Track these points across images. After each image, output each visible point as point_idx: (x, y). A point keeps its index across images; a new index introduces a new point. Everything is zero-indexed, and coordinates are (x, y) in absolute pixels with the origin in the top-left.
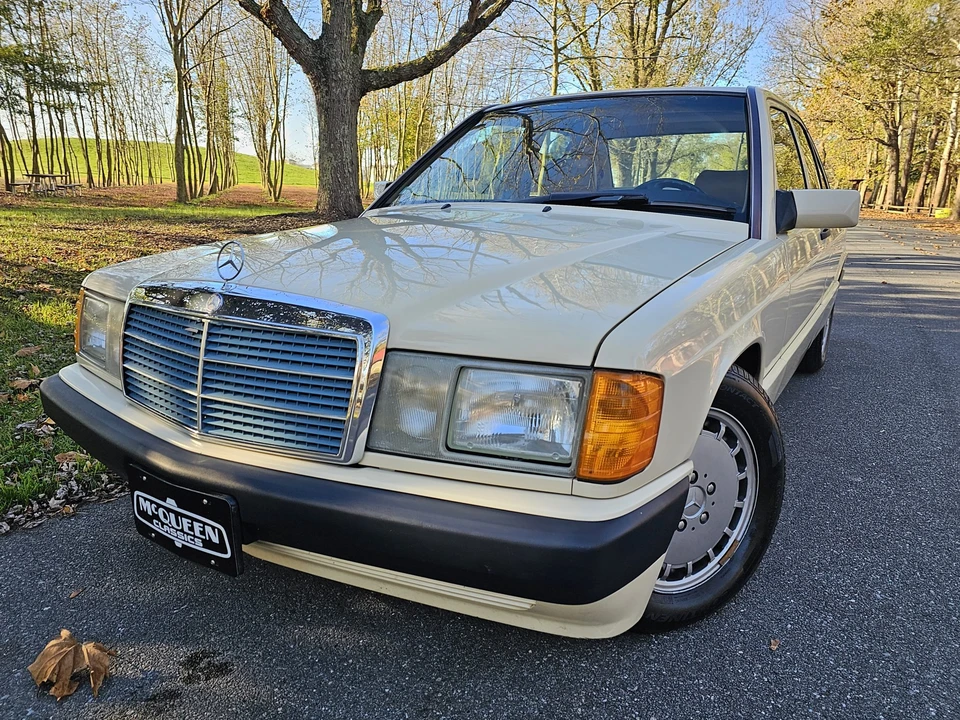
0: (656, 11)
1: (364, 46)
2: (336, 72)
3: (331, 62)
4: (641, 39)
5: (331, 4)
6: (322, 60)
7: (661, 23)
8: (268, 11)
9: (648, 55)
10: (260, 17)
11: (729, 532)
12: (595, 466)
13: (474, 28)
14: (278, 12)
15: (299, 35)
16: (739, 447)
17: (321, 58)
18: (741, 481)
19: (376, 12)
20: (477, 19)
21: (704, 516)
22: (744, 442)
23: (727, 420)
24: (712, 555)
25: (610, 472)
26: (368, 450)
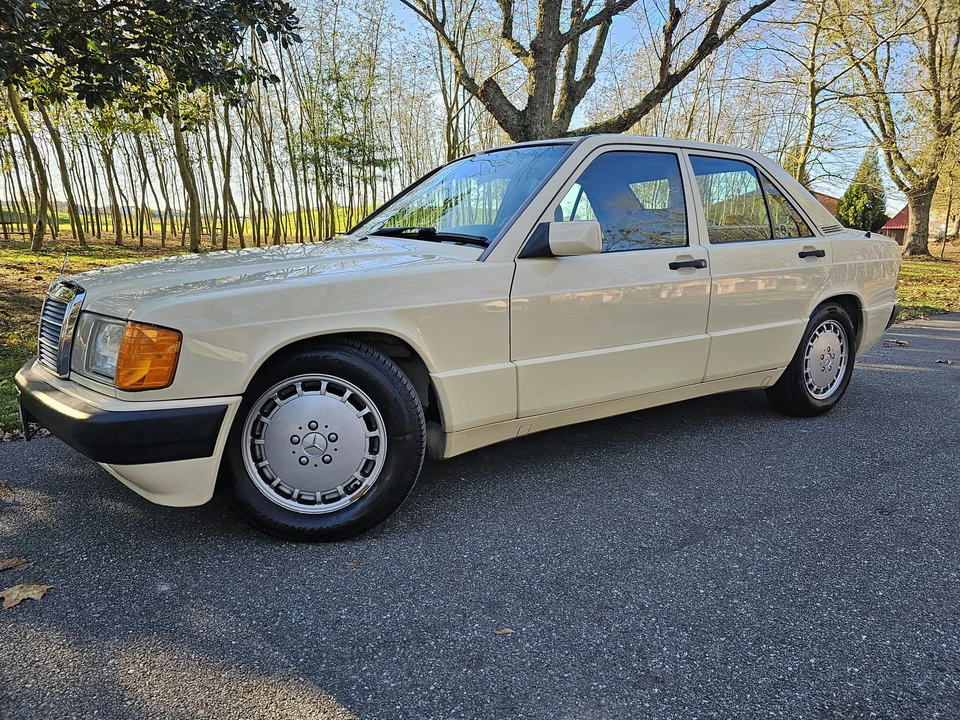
1: (571, 112)
2: (536, 136)
3: (532, 129)
4: (945, 69)
5: (535, 78)
6: (525, 127)
8: (482, 91)
10: (477, 96)
11: (360, 477)
12: (121, 380)
13: (666, 84)
14: (491, 91)
15: (507, 108)
16: (366, 411)
17: (524, 126)
18: (371, 438)
19: (589, 80)
20: (669, 76)
21: (327, 458)
22: (371, 407)
23: (351, 389)
24: (342, 492)
25: (127, 384)
26: (71, 370)
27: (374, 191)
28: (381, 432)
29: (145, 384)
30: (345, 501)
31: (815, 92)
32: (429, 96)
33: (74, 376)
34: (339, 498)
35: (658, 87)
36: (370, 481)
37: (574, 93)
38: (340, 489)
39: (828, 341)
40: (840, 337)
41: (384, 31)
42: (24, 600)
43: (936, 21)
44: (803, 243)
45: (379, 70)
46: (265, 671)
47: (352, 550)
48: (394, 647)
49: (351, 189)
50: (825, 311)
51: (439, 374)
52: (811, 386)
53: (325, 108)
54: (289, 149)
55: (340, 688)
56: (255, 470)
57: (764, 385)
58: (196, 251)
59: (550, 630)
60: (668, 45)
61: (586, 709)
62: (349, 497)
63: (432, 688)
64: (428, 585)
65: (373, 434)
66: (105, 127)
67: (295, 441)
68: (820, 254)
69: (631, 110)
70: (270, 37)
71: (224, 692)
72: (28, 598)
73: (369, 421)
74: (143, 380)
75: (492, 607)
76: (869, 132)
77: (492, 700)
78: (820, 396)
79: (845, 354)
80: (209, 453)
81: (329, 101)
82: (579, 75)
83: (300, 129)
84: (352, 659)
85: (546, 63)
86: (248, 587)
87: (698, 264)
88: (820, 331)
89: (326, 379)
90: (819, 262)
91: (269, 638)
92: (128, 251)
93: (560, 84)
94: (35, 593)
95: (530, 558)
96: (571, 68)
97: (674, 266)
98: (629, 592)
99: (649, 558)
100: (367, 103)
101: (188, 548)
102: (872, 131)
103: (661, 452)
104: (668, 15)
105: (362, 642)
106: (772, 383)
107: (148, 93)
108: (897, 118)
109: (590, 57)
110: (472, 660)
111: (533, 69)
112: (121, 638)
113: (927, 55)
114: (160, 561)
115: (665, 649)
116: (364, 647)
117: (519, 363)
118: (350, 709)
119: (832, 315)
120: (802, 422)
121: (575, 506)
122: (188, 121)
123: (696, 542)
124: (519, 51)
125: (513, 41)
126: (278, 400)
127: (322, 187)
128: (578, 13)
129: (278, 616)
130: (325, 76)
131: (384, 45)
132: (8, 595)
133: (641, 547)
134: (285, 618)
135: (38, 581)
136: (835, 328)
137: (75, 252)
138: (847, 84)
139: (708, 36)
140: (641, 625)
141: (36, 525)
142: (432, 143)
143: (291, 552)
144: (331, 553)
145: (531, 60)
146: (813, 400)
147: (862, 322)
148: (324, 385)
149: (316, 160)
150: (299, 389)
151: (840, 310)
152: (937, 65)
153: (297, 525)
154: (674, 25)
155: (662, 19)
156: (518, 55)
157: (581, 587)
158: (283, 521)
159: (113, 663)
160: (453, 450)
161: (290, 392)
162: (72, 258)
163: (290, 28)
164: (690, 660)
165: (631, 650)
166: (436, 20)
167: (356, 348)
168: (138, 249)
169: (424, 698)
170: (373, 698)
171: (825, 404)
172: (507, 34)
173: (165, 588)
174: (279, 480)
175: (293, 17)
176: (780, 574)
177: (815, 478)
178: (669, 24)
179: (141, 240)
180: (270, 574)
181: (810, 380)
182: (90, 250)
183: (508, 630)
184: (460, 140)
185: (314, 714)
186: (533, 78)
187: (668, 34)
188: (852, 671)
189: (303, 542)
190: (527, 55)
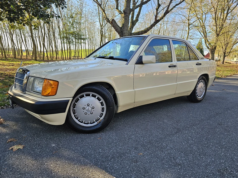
0: (224, 13)
1: (133, 28)
2: (124, 34)
3: (124, 32)
4: (218, 21)
7: (225, 16)
8: (111, 22)
9: (221, 24)
10: (110, 23)
11: (99, 117)
12: (43, 93)
13: (156, 22)
14: (113, 22)
15: (117, 26)
16: (101, 101)
17: (121, 31)
18: (102, 108)
19: (137, 20)
20: (157, 20)
21: (91, 113)
22: (102, 100)
23: (98, 96)
24: (95, 121)
25: (45, 95)
26: (26, 91)
27: (81, 46)
28: (105, 106)
29: (49, 95)
30: (96, 123)
31: (189, 25)
32: (95, 22)
33: (27, 92)
34: (94, 122)
35: (154, 23)
36: (102, 118)
37: (134, 23)
38: (95, 120)
39: (201, 85)
40: (204, 84)
41: (84, 6)
42: (18, 149)
43: (216, 9)
44: (196, 62)
45: (83, 16)
46: (85, 165)
47: (98, 135)
48: (115, 158)
49: (76, 45)
50: (201, 78)
51: (117, 92)
52: (197, 95)
53: (69, 24)
54: (60, 35)
55: (105, 168)
56: (74, 116)
57: (187, 95)
58: (36, 60)
59: (151, 154)
60: (157, 13)
61: (165, 172)
62: (97, 122)
63: (127, 168)
64: (119, 143)
65: (103, 107)
66: (13, 28)
67: (84, 109)
68: (200, 64)
69: (147, 28)
70: (58, 6)
71: (77, 170)
72: (19, 149)
73: (102, 104)
74: (49, 93)
75: (136, 148)
76: (201, 35)
77: (142, 170)
78: (199, 98)
79: (205, 88)
80: (65, 112)
81: (70, 23)
82: (134, 19)
83: (63, 29)
84: (106, 161)
85: (127, 16)
86: (75, 145)
87: (175, 66)
88: (200, 82)
89: (91, 93)
90: (200, 66)
91: (84, 157)
92: (18, 60)
93: (130, 21)
94: (21, 147)
95: (141, 137)
96: (133, 17)
97: (169, 67)
98: (167, 144)
99: (169, 136)
100: (80, 23)
101: (57, 135)
102: (202, 35)
103: (165, 111)
104: (157, 6)
105: (107, 157)
106: (189, 95)
107: (25, 19)
108: (207, 32)
109: (137, 15)
110: (135, 161)
111: (124, 17)
112: (46, 158)
113: (214, 17)
114: (50, 138)
115: (179, 157)
116: (108, 158)
117: (136, 90)
118: (109, 173)
119: (203, 79)
120: (195, 104)
121: (149, 124)
122: (35, 27)
123: (179, 132)
124: (120, 12)
125: (119, 10)
126: (79, 99)
127: (68, 45)
128: (134, 4)
129: (84, 151)
130: (69, 16)
131: (84, 9)
132: (14, 148)
133: (167, 134)
134: (86, 152)
135: (20, 144)
136: (203, 82)
137: (4, 60)
138: (197, 23)
139: (166, 11)
140: (172, 152)
141: (15, 130)
142: (95, 34)
143: (83, 136)
144: (93, 136)
145: (123, 15)
146: (198, 99)
147: (209, 80)
148: (91, 95)
149: (67, 38)
150: (85, 96)
151: (204, 77)
152: (217, 20)
153: (84, 129)
154: (159, 8)
155: (155, 6)
156: (120, 13)
157: (155, 143)
158: (81, 128)
159: (46, 164)
160: (119, 111)
161: (83, 96)
162: (4, 62)
163: (64, 4)
164: (185, 160)
165: (171, 158)
166: (99, 4)
167: (99, 86)
168: (20, 59)
169: (126, 170)
170: (114, 171)
171: (200, 99)
172: (117, 8)
173: (54, 145)
174: (79, 118)
175: (65, 2)
176: (200, 139)
177: (202, 117)
178: (157, 7)
179: (21, 57)
180: (79, 141)
181: (197, 94)
182: (8, 59)
183: (141, 154)
184: (103, 34)
185: (100, 175)
186: (124, 19)
187: (157, 10)
188: (222, 161)
189: (85, 134)
190: (122, 13)
